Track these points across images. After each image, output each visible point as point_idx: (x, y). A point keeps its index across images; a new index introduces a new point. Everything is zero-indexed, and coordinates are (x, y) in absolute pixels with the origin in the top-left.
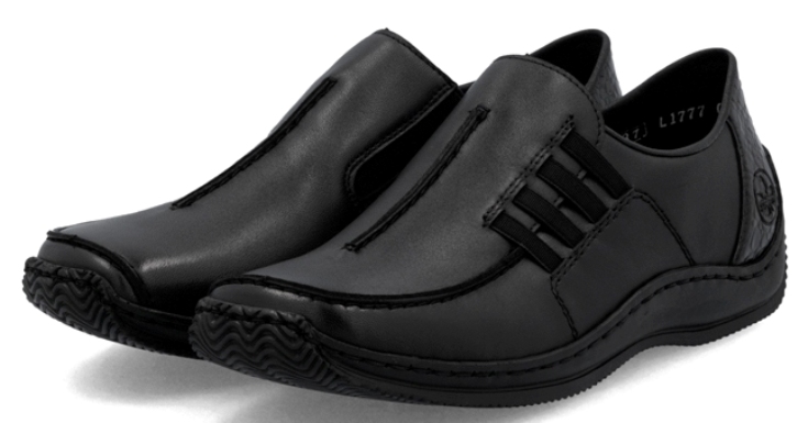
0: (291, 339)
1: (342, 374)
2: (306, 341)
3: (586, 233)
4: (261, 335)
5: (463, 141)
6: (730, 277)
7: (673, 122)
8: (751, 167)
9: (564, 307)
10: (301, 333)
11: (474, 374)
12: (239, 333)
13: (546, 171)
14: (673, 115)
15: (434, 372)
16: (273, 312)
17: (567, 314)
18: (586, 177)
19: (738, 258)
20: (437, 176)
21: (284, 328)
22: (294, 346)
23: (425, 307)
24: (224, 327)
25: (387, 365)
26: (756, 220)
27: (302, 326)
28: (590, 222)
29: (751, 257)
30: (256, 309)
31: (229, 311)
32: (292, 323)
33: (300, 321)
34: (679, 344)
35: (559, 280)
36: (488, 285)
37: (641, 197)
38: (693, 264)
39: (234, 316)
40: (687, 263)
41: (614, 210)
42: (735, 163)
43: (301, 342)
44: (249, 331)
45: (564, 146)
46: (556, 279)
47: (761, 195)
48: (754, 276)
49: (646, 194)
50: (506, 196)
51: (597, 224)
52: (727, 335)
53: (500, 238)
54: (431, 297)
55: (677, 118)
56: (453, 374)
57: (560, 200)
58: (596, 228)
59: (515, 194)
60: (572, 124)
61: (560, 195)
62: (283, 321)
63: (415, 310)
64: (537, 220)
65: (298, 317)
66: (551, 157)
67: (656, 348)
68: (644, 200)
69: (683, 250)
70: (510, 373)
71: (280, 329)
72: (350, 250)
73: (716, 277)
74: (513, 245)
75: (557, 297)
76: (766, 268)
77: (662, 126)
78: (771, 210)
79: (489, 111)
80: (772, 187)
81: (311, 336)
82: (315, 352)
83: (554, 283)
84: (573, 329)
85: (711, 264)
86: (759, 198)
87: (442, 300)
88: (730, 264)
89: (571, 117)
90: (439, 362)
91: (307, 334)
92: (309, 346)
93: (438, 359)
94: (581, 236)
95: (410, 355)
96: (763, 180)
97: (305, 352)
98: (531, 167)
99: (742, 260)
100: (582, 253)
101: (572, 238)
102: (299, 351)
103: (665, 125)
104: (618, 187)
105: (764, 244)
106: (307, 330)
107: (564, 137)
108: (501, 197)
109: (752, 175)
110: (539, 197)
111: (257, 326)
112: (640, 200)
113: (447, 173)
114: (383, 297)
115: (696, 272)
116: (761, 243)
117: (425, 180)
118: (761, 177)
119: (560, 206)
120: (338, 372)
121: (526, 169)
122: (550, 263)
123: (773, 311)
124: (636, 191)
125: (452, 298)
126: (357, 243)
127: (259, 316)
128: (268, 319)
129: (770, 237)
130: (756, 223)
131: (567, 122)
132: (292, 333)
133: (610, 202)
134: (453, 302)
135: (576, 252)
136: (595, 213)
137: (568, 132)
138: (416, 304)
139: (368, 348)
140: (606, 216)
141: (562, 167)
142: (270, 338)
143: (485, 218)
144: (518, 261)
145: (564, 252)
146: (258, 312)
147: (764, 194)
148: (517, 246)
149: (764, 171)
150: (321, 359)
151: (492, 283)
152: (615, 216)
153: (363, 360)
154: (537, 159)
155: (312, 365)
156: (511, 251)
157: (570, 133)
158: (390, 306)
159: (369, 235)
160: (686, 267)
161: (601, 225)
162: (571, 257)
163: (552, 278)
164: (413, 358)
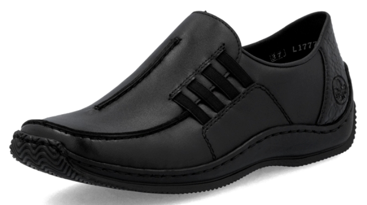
0: (53, 153)
1: (80, 173)
2: (61, 155)
3: (226, 105)
4: (39, 151)
5: (165, 55)
6: (314, 132)
7: (300, 50)
8: (332, 74)
9: (208, 143)
10: (58, 151)
11: (152, 176)
12: (29, 149)
13: (207, 72)
14: (300, 46)
15: (129, 174)
16: (46, 139)
17: (210, 147)
18: (229, 76)
19: (320, 122)
20: (149, 72)
21: (50, 147)
22: (54, 157)
23: (126, 140)
24: (23, 146)
25: (103, 169)
26: (333, 102)
27: (59, 147)
28: (229, 99)
29: (329, 122)
30: (38, 137)
31: (26, 138)
32: (54, 145)
33: (58, 144)
34: (284, 165)
35: (207, 129)
36: (166, 130)
37: (260, 88)
38: (291, 123)
39: (28, 141)
40: (288, 123)
41: (243, 94)
42: (322, 72)
43: (58, 155)
44: (34, 148)
45: (218, 59)
46: (206, 129)
47: (337, 89)
48: (331, 131)
49: (263, 86)
50: (184, 84)
51: (233, 101)
52: (315, 162)
53: (177, 105)
54: (131, 135)
55: (302, 47)
56: (140, 175)
57: (214, 87)
58: (232, 103)
59: (188, 83)
60: (223, 48)
61: (214, 85)
62: (50, 144)
63: (120, 141)
64: (199, 97)
65: (58, 142)
66: (210, 65)
67: (269, 167)
68: (262, 89)
69: (285, 117)
70: (174, 176)
71: (48, 148)
72: (96, 109)
73: (305, 131)
74: (184, 109)
75: (205, 138)
76: (339, 128)
77: (294, 51)
78: (343, 97)
79: (181, 40)
80: (345, 85)
81: (63, 152)
82: (65, 161)
83: (204, 130)
84: (213, 155)
85: (303, 124)
86: (336, 91)
87: (137, 137)
88: (316, 124)
89: (224, 44)
90: (132, 169)
91: (62, 151)
92: (62, 157)
93: (131, 167)
94: (223, 106)
95: (117, 165)
96: (340, 81)
97: (60, 160)
98: (199, 70)
99: (323, 123)
100: (222, 116)
101: (218, 107)
102: (57, 160)
103: (296, 51)
104: (247, 82)
105: (338, 115)
106: (62, 149)
107: (219, 54)
108: (181, 85)
109: (332, 79)
110: (201, 85)
111: (37, 146)
112: (260, 89)
113: (155, 71)
114: (103, 134)
115: (293, 128)
116: (336, 115)
117: (142, 74)
118: (338, 79)
119: (213, 91)
120: (77, 171)
121: (196, 71)
122: (203, 119)
123: (345, 151)
124: (257, 84)
125: (143, 136)
126: (100, 106)
127: (39, 141)
128: (43, 143)
129: (342, 112)
130: (332, 104)
131: (221, 47)
132: (54, 150)
133: (242, 90)
134: (144, 138)
135: (219, 115)
136: (232, 94)
137: (221, 52)
138: (122, 138)
139: (93, 160)
140: (238, 97)
141: (215, 70)
142: (44, 153)
143: (170, 95)
144: (186, 118)
145: (213, 114)
146: (38, 139)
147: (340, 89)
148: (186, 110)
149: (341, 77)
150: (68, 165)
151: (169, 129)
152: (244, 97)
153: (91, 166)
154: (203, 65)
155: (64, 167)
156: (182, 113)
157: (222, 53)
158: (107, 139)
159: (107, 102)
160: (287, 125)
161: (235, 101)
162: (215, 118)
163: (203, 128)
164: (118, 166)
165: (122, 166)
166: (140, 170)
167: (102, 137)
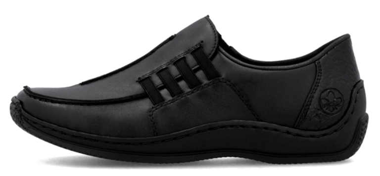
3: (184, 92)
17: (153, 124)
18: (199, 68)
19: (299, 126)
28: (190, 88)
37: (225, 82)
38: (260, 121)
41: (205, 85)
45: (193, 53)
46: (155, 108)
47: (327, 100)
49: (228, 81)
50: (155, 71)
57: (180, 76)
58: (191, 91)
59: (159, 70)
60: (200, 45)
61: (181, 73)
64: (164, 83)
66: (184, 57)
68: (227, 84)
75: (150, 116)
78: (334, 108)
79: (175, 36)
80: (342, 98)
83: (153, 110)
84: (155, 132)
86: (324, 101)
88: (293, 127)
89: (202, 42)
94: (181, 92)
96: (334, 94)
98: (173, 60)
100: (176, 100)
101: (175, 93)
104: (212, 76)
108: (153, 71)
112: (224, 84)
118: (331, 92)
119: (178, 79)
121: (170, 61)
122: (157, 100)
124: (222, 79)
133: (205, 81)
136: (194, 84)
137: (198, 47)
140: (198, 86)
143: (139, 78)
145: (169, 98)
147: (331, 100)
148: (145, 91)
149: (337, 90)
152: (204, 88)
154: (178, 57)
161: (194, 90)
162: (169, 101)
163: (153, 108)
164: (55, 126)
165: (59, 126)
166: (74, 131)
167: (48, 100)
